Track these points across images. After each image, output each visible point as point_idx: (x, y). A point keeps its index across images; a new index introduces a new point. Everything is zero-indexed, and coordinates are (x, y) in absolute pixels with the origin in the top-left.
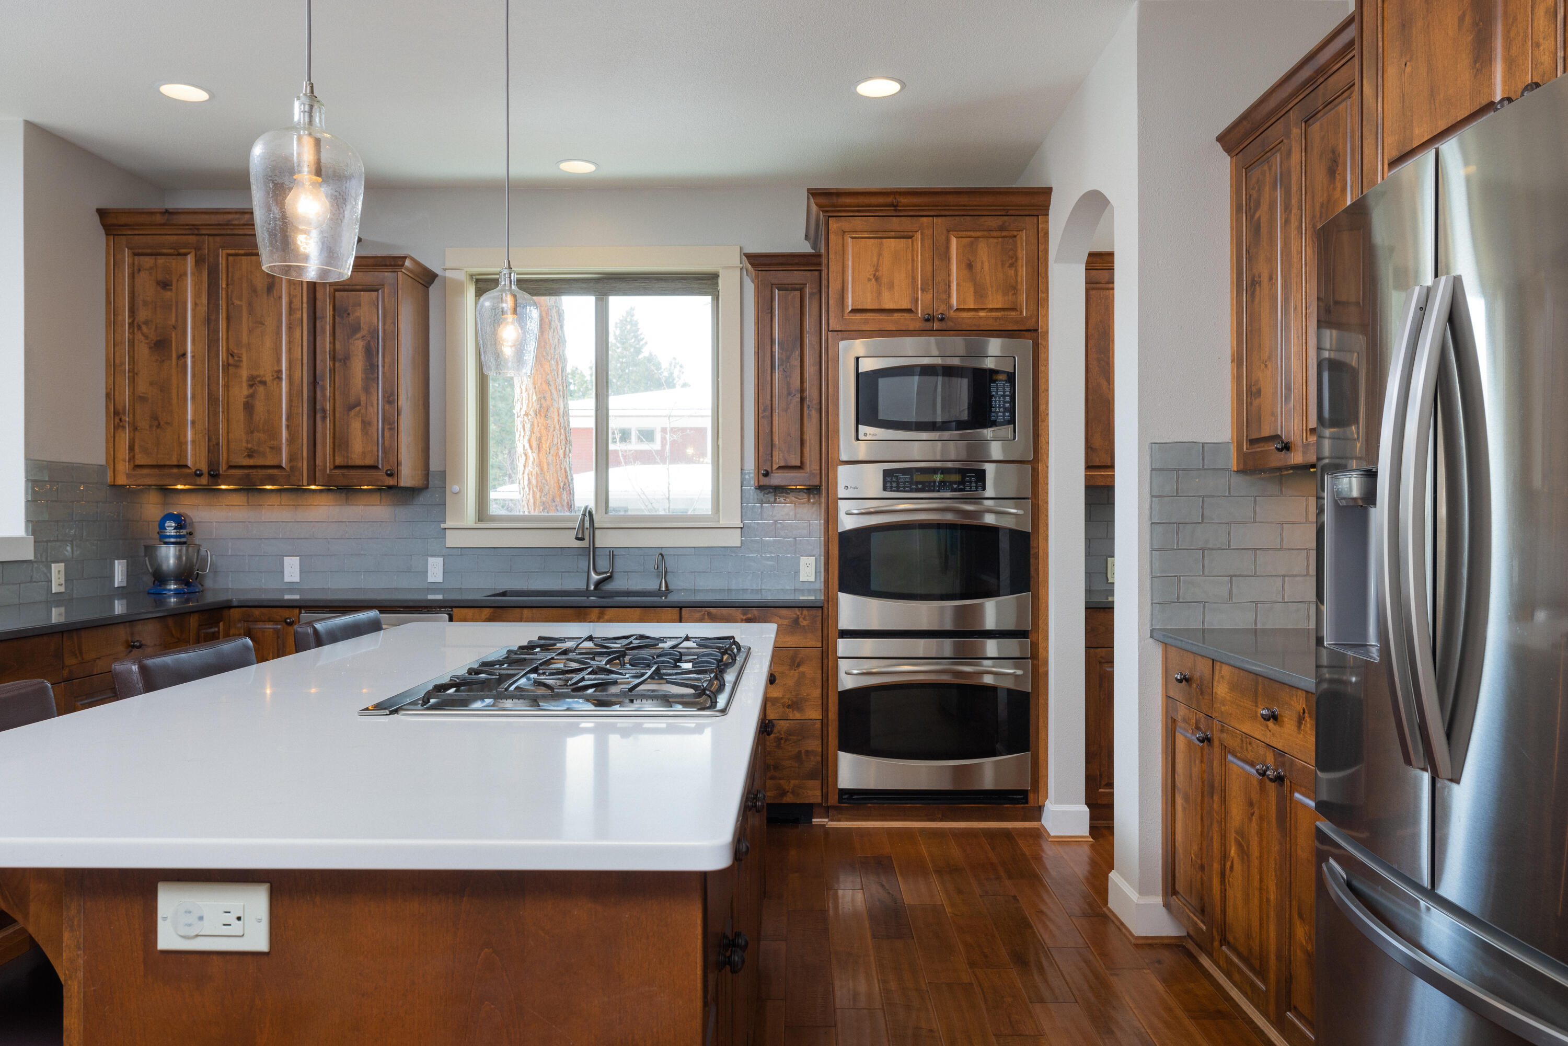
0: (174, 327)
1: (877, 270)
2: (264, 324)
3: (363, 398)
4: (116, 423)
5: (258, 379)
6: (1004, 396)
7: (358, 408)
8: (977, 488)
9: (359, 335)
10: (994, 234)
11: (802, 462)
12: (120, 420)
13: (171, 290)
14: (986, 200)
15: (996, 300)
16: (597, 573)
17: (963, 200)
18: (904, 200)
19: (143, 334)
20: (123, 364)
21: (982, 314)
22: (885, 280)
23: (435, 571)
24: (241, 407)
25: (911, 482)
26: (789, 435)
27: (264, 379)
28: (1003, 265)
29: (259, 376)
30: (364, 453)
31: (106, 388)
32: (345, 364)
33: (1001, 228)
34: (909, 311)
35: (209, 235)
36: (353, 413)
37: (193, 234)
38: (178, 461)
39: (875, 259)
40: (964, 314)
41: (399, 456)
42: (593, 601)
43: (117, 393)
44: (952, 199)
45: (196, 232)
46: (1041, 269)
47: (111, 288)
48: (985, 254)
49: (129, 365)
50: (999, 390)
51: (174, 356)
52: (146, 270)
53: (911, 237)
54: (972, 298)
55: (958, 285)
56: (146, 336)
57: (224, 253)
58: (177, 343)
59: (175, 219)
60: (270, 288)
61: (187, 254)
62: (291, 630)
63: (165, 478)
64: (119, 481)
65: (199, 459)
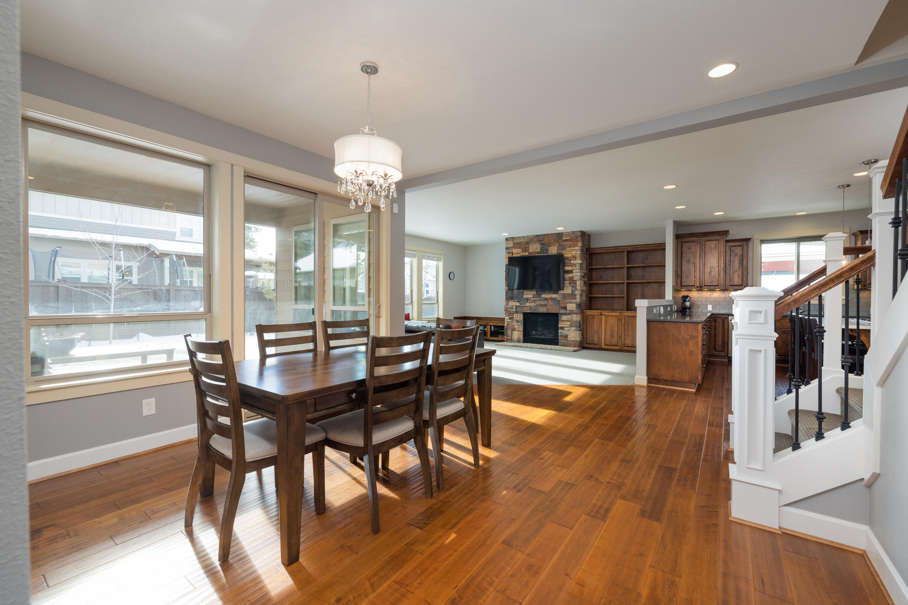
0: (692, 257)
2: (714, 256)
3: (738, 270)
7: (737, 272)
9: (737, 256)
12: (678, 277)
13: (691, 249)
24: (708, 274)
29: (713, 267)
31: (675, 270)
32: (733, 263)
35: (700, 237)
36: (735, 273)
37: (697, 237)
38: (693, 284)
41: (748, 283)
43: (678, 271)
49: (680, 265)
51: (692, 263)
52: (685, 246)
56: (685, 259)
57: (704, 241)
58: (692, 260)
59: (694, 235)
60: (716, 248)
61: (695, 242)
62: (727, 320)
63: (689, 288)
64: (678, 289)
65: (697, 284)
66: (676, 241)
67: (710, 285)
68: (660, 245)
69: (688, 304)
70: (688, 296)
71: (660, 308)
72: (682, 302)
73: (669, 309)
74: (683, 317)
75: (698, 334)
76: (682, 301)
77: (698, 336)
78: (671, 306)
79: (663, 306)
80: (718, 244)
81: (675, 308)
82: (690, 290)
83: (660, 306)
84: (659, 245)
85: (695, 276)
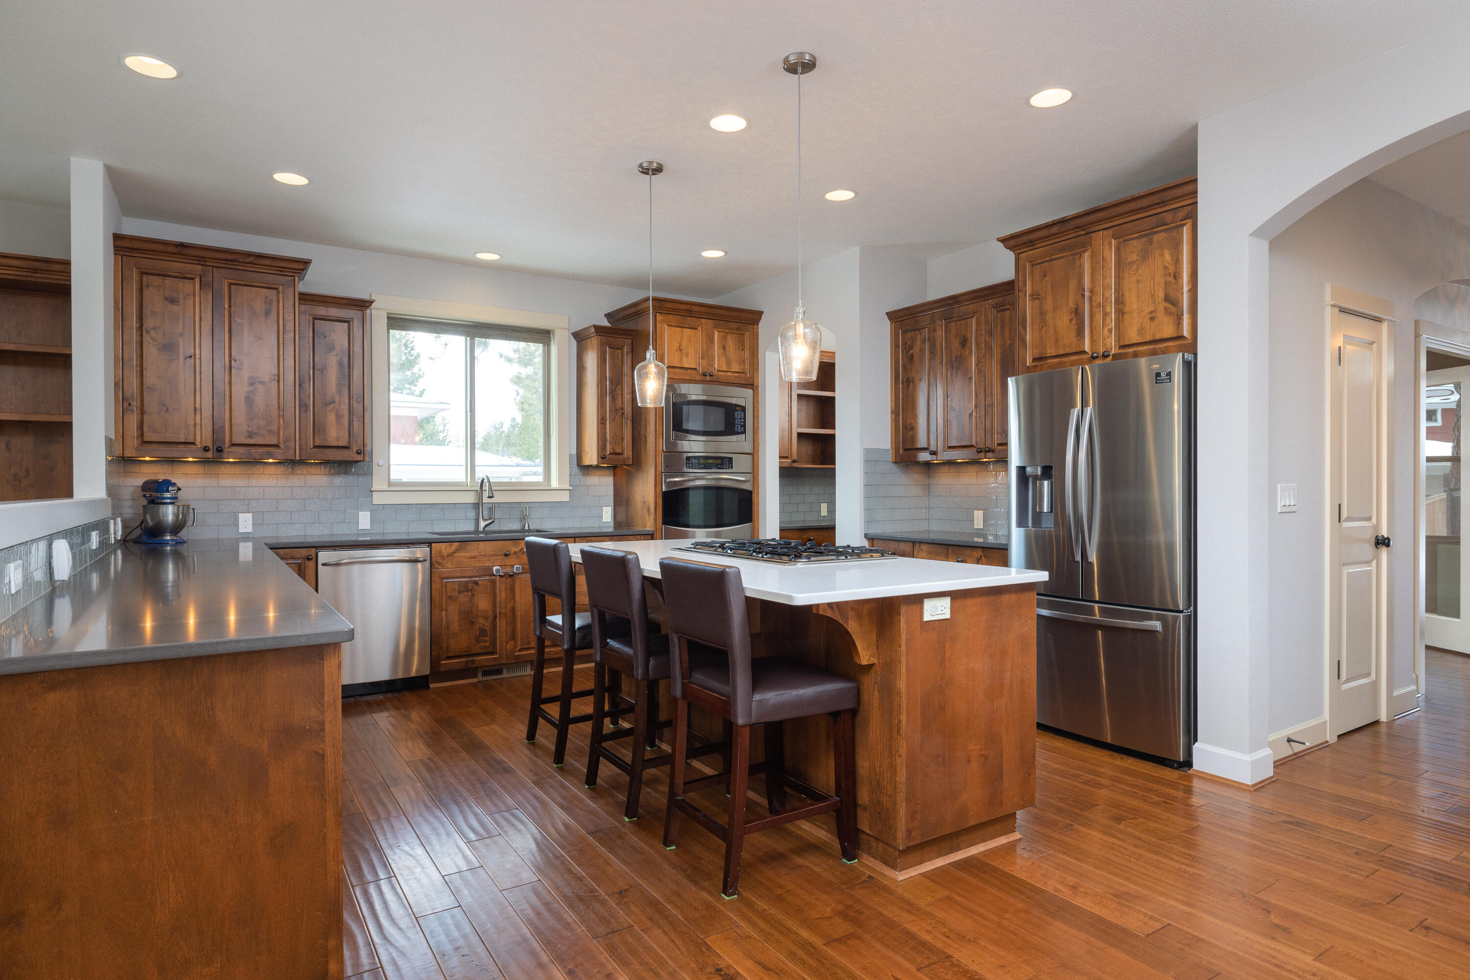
0: (181, 334)
1: (680, 345)
2: (262, 339)
3: (337, 399)
4: (125, 406)
5: (258, 380)
6: (741, 419)
7: (333, 405)
8: (729, 467)
9: (334, 353)
10: (735, 332)
11: (622, 451)
12: (129, 404)
13: (178, 305)
14: (733, 314)
15: (736, 367)
16: (484, 520)
17: (723, 312)
18: (696, 309)
19: (152, 338)
20: (131, 360)
21: (729, 374)
22: (684, 352)
23: (364, 521)
24: (243, 400)
25: (699, 464)
26: (616, 435)
27: (262, 380)
28: (739, 349)
29: (258, 377)
30: (337, 437)
31: (115, 378)
32: (323, 373)
33: (738, 329)
34: (695, 369)
35: (213, 267)
36: (329, 408)
37: (199, 264)
38: (186, 439)
39: (679, 339)
40: (721, 373)
41: (365, 440)
42: (482, 537)
43: (125, 383)
44: (718, 311)
45: (203, 263)
46: (755, 353)
47: (119, 297)
48: (731, 342)
49: (136, 361)
50: (738, 415)
51: (181, 357)
52: (154, 286)
53: (696, 329)
54: (725, 365)
55: (718, 357)
56: (154, 340)
57: (226, 282)
58: (184, 347)
59: (187, 251)
60: (267, 313)
61: (193, 279)
62: (311, 564)
63: (173, 452)
64: (128, 454)
65: (204, 436)
66: (116, 262)
67: (252, 441)
68: (44, 266)
69: (169, 513)
70: (167, 483)
71: (50, 547)
72: (144, 506)
73: (95, 538)
74: (150, 563)
75: (323, 712)
76: (145, 502)
77: (322, 724)
78: (102, 526)
79: (66, 534)
80: (275, 303)
81: (116, 530)
82: (172, 461)
83: (50, 539)
84: (37, 265)
85: (195, 409)
